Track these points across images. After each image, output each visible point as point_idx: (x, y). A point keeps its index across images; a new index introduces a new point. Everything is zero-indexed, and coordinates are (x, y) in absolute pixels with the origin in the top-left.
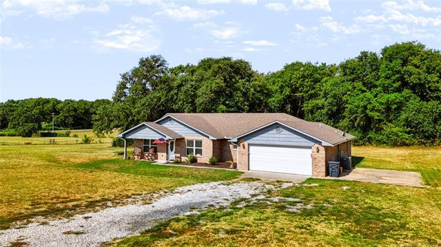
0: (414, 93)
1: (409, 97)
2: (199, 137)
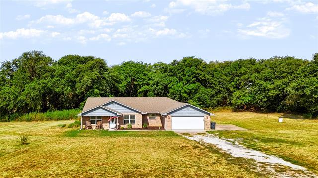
0: (201, 84)
1: (200, 86)
2: (133, 113)
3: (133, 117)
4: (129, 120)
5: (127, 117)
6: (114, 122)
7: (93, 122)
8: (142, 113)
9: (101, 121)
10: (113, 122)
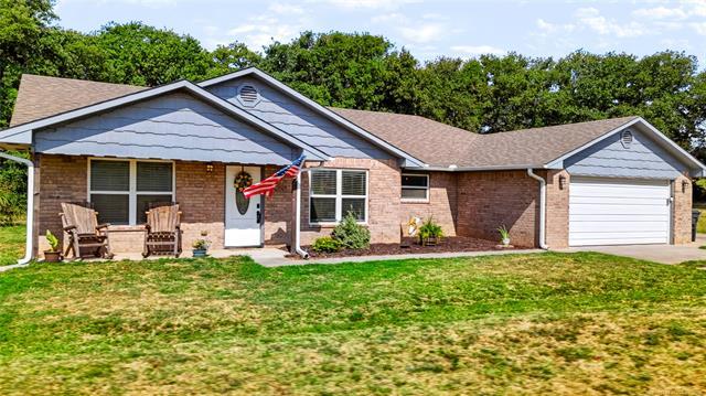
2: (356, 160)
3: (355, 182)
4: (339, 197)
5: (325, 180)
6: (253, 209)
7: (111, 212)
8: (408, 164)
9: (167, 201)
10: (243, 207)
